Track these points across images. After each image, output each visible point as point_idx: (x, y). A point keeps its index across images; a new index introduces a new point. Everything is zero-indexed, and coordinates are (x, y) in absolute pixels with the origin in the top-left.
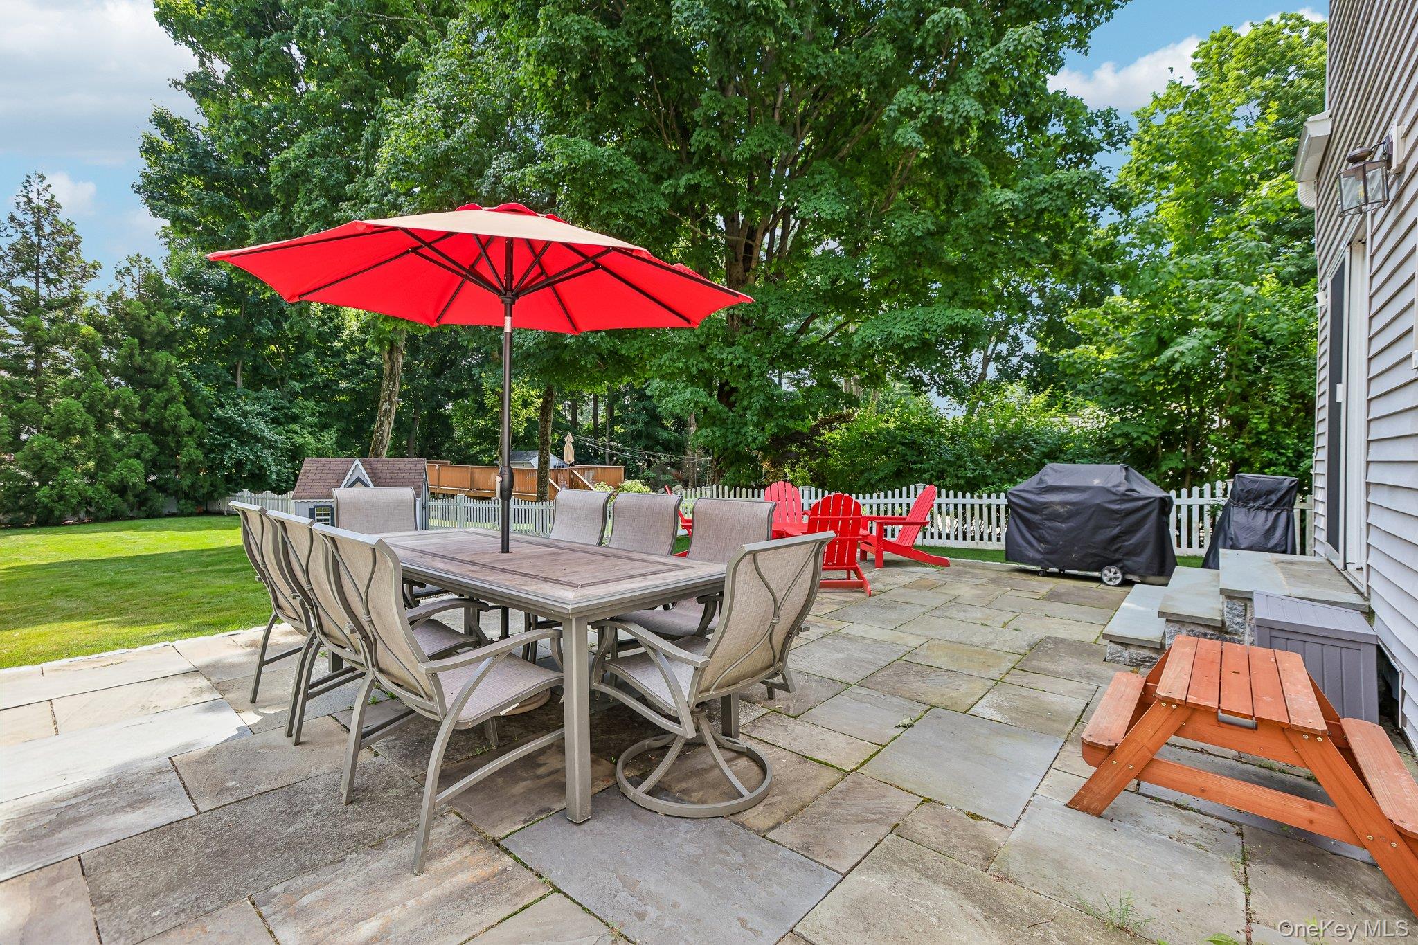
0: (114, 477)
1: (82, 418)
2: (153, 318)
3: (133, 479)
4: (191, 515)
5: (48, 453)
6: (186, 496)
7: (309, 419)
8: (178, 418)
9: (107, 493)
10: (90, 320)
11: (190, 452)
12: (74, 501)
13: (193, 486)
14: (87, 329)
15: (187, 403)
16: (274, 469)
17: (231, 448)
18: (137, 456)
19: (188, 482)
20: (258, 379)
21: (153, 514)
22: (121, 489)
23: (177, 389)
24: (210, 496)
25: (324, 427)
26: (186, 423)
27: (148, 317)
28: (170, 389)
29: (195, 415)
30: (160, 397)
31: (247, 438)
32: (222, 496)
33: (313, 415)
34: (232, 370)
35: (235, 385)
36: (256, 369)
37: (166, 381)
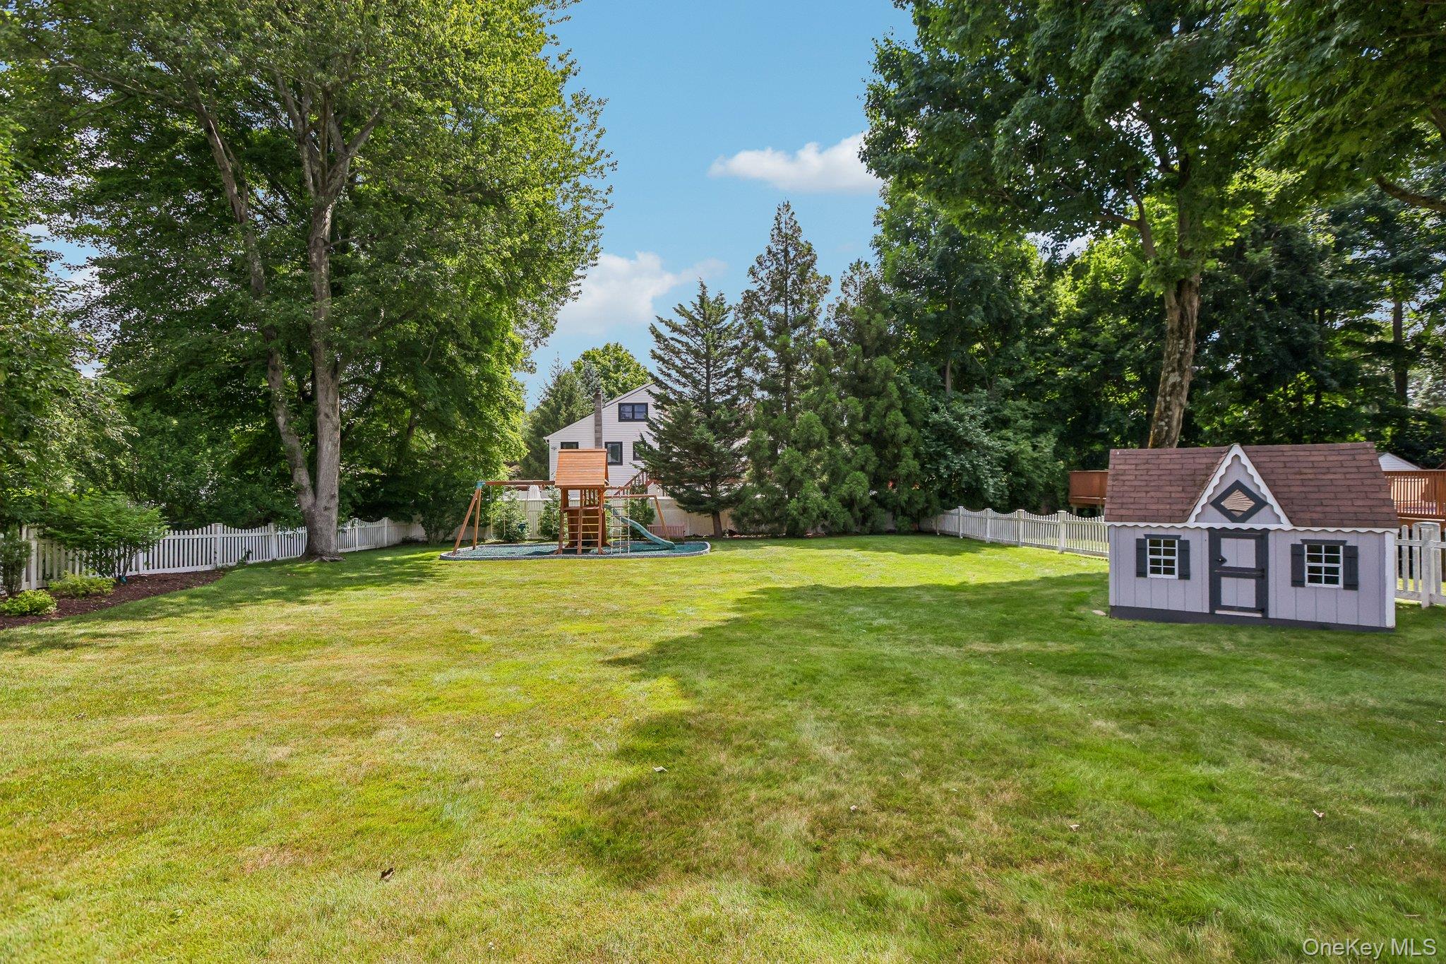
0: (844, 490)
1: (820, 431)
2: (873, 322)
3: (859, 494)
4: (907, 533)
5: (795, 465)
6: (904, 513)
7: (1021, 422)
8: (897, 426)
9: (839, 507)
10: (822, 333)
11: (909, 464)
12: (815, 514)
13: (910, 502)
14: (821, 342)
15: (905, 412)
16: (991, 481)
17: (945, 457)
18: (862, 468)
19: (905, 497)
20: (966, 380)
21: (875, 532)
22: (849, 503)
23: (896, 394)
24: (924, 513)
25: (1036, 432)
26: (904, 431)
27: (869, 322)
28: (889, 395)
29: (911, 422)
30: (880, 404)
31: (961, 445)
32: (935, 513)
33: (1026, 417)
34: (942, 372)
35: (944, 388)
36: (964, 369)
37: (885, 388)
